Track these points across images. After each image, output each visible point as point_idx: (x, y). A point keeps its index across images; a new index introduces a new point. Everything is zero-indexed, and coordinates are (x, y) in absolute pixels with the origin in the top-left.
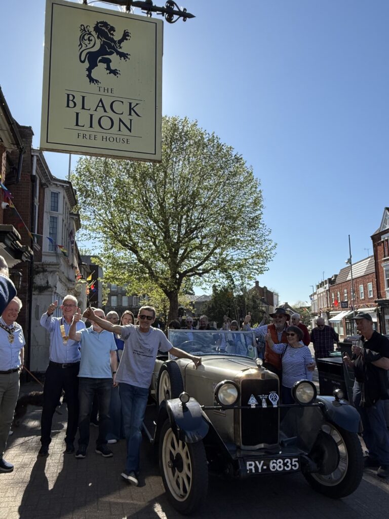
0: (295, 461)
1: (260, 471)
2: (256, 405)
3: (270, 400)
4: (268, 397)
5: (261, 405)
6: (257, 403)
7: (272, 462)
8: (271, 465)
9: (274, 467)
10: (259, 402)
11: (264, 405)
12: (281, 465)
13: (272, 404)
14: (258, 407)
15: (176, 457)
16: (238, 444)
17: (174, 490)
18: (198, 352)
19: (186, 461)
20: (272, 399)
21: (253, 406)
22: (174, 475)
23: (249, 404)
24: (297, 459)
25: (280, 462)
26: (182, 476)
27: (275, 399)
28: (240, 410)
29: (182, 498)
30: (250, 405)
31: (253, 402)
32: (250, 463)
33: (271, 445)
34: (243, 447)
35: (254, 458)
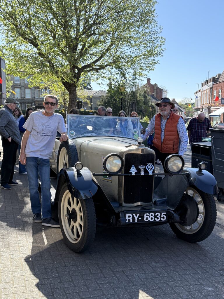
0: (163, 215)
1: (136, 221)
2: (136, 173)
3: (147, 169)
4: (146, 167)
5: (140, 173)
6: (137, 172)
7: (145, 215)
8: (145, 217)
9: (147, 219)
10: (139, 170)
11: (142, 173)
12: (153, 217)
13: (148, 173)
14: (137, 174)
15: (71, 211)
16: (121, 202)
17: (69, 236)
18: (92, 134)
19: (79, 214)
20: (149, 169)
21: (133, 174)
22: (70, 225)
23: (130, 172)
24: (165, 213)
25: (152, 215)
26: (76, 225)
27: (151, 168)
28: (123, 176)
29: (75, 241)
30: (131, 173)
31: (133, 171)
32: (129, 215)
33: (146, 204)
34: (124, 204)
35: (132, 212)
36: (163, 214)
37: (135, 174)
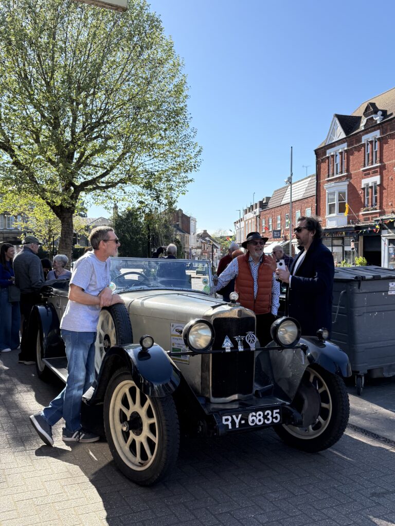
0: (276, 413)
1: (237, 427)
2: (231, 348)
3: (247, 341)
4: (245, 338)
5: (237, 348)
6: (232, 346)
7: (251, 415)
8: (250, 419)
9: (253, 421)
10: (235, 343)
11: (241, 349)
12: (261, 418)
13: (249, 347)
14: (233, 350)
15: (131, 417)
16: (207, 396)
17: (127, 458)
18: (142, 286)
19: (146, 422)
20: (250, 341)
21: (228, 350)
22: (126, 439)
23: (223, 347)
24: (278, 411)
25: (260, 415)
26: (141, 439)
27: (253, 340)
28: (211, 355)
29: (141, 466)
30: (225, 349)
31: (227, 345)
32: (226, 417)
33: (246, 396)
34: (213, 399)
35: (230, 412)
36: (275, 411)
37: (229, 351)
